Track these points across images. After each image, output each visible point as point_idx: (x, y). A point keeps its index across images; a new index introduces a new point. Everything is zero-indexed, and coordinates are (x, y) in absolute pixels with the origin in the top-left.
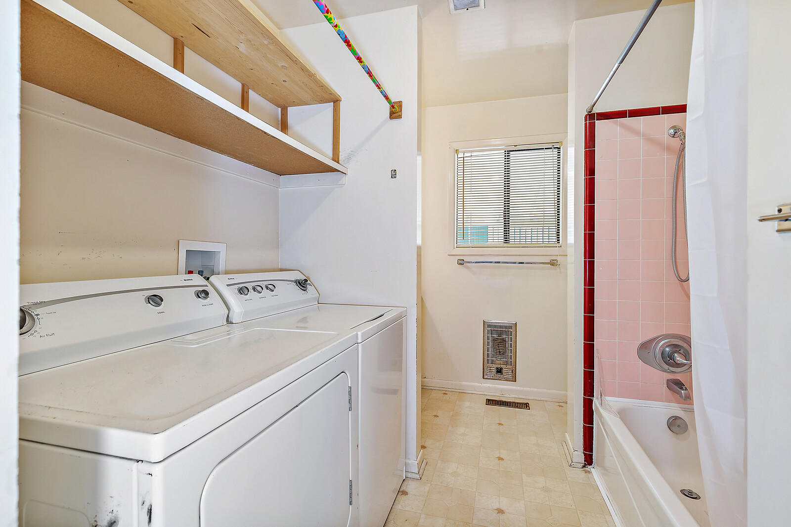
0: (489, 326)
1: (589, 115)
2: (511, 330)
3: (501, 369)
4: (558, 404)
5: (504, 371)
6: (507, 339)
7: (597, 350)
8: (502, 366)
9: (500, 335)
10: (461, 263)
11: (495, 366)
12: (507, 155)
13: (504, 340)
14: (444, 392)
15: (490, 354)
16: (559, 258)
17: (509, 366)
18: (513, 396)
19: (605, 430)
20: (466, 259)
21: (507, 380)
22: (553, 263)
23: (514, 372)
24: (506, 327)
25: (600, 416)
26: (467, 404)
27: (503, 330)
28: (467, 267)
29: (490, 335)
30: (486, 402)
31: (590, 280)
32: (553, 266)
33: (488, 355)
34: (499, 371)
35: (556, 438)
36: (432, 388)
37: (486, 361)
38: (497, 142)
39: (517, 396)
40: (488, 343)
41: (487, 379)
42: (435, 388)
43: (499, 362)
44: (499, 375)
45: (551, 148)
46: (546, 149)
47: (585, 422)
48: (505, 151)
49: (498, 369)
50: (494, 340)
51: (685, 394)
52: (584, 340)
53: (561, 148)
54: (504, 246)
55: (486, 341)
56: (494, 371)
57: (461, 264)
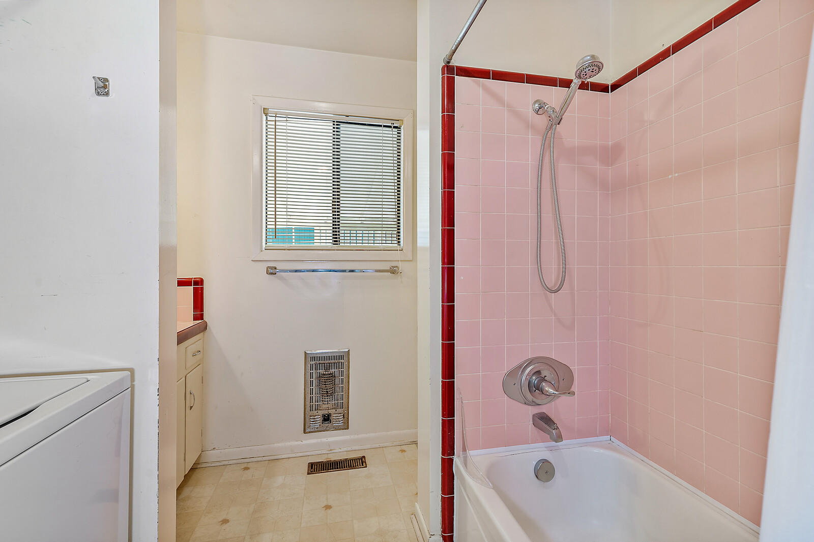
0: (313, 358)
1: (447, 66)
2: (342, 361)
3: (329, 415)
4: (399, 448)
5: (333, 417)
6: (337, 374)
7: (457, 389)
8: (330, 411)
9: (327, 368)
10: (272, 271)
11: (321, 413)
12: (335, 126)
13: (332, 376)
14: (245, 465)
15: (314, 397)
16: (400, 264)
17: (339, 410)
18: (345, 449)
19: (468, 497)
20: (280, 266)
21: (337, 429)
22: (393, 271)
23: (346, 417)
24: (335, 358)
25: (463, 480)
26: (279, 480)
27: (332, 361)
28: (281, 278)
29: (314, 371)
30: (308, 470)
31: (449, 295)
32: (393, 275)
33: (311, 398)
34: (327, 418)
35: (403, 510)
36: (226, 463)
37: (309, 408)
38: (323, 106)
39: (349, 449)
40: (311, 382)
41: (310, 432)
42: (231, 462)
43: (327, 406)
44: (326, 424)
45: (390, 127)
46: (384, 126)
47: (443, 492)
48: (334, 122)
49: (325, 416)
50: (320, 377)
51: (556, 433)
52: (443, 378)
53: (402, 128)
54: (333, 248)
55: (309, 380)
56: (319, 419)
57: (272, 274)
